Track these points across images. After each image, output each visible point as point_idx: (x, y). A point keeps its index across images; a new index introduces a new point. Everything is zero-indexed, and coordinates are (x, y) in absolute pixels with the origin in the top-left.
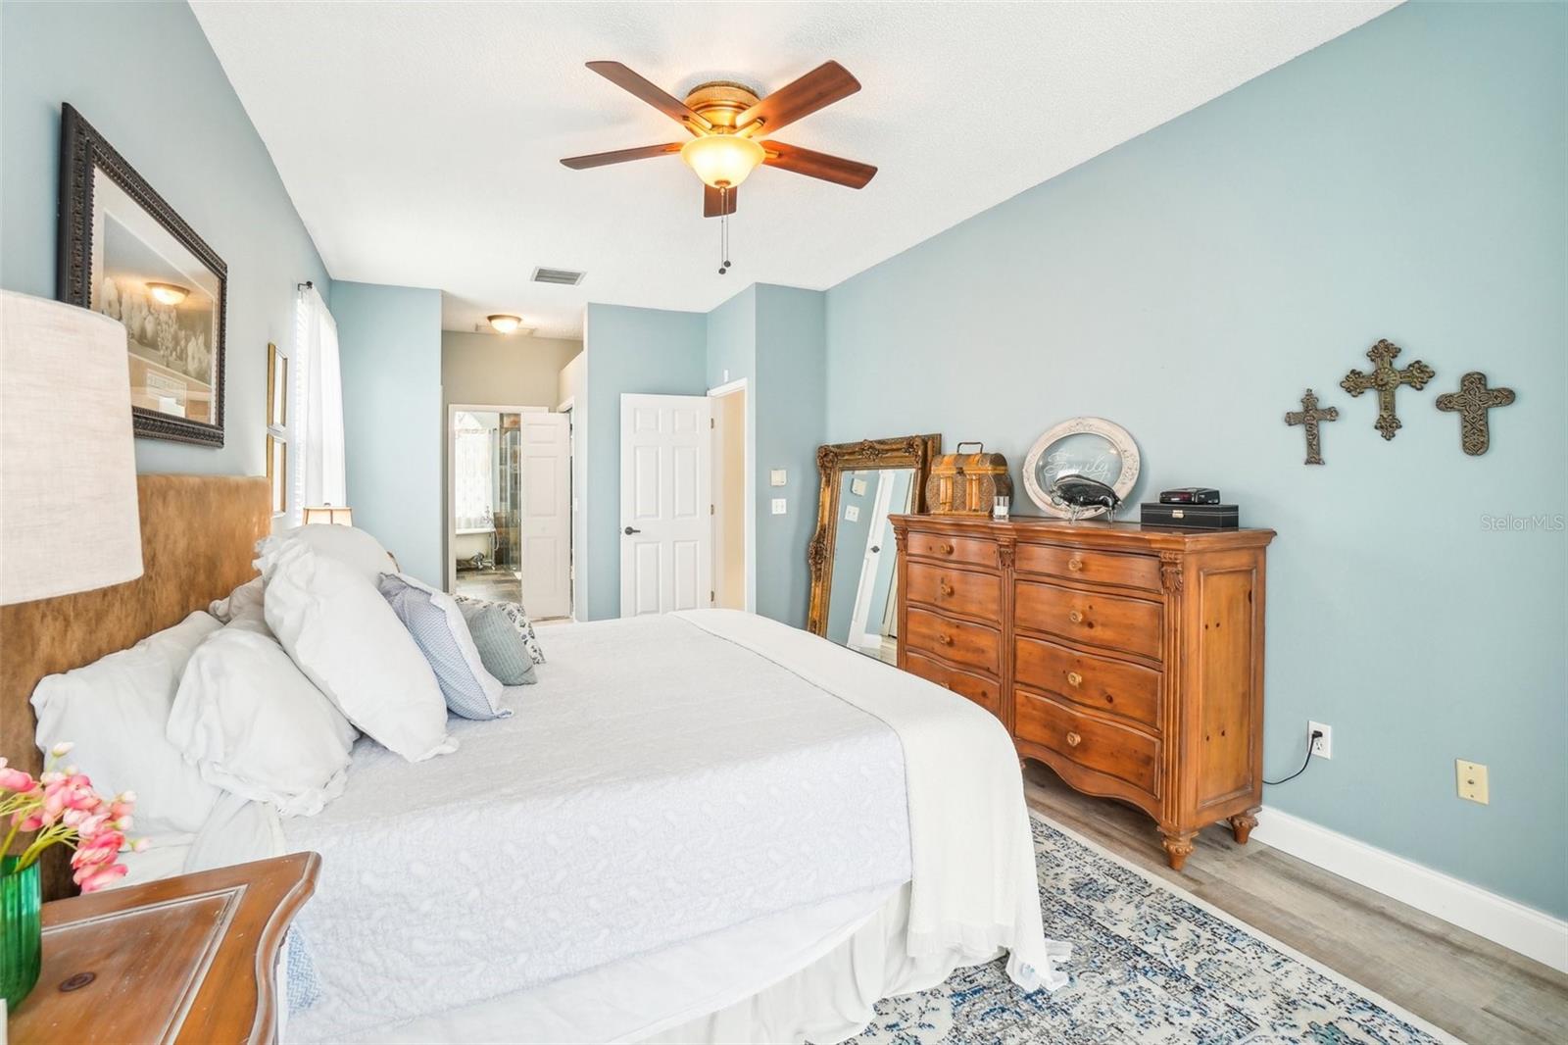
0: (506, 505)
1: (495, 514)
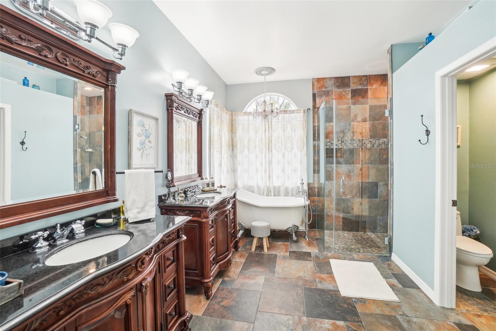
0: (319, 177)
1: (309, 184)
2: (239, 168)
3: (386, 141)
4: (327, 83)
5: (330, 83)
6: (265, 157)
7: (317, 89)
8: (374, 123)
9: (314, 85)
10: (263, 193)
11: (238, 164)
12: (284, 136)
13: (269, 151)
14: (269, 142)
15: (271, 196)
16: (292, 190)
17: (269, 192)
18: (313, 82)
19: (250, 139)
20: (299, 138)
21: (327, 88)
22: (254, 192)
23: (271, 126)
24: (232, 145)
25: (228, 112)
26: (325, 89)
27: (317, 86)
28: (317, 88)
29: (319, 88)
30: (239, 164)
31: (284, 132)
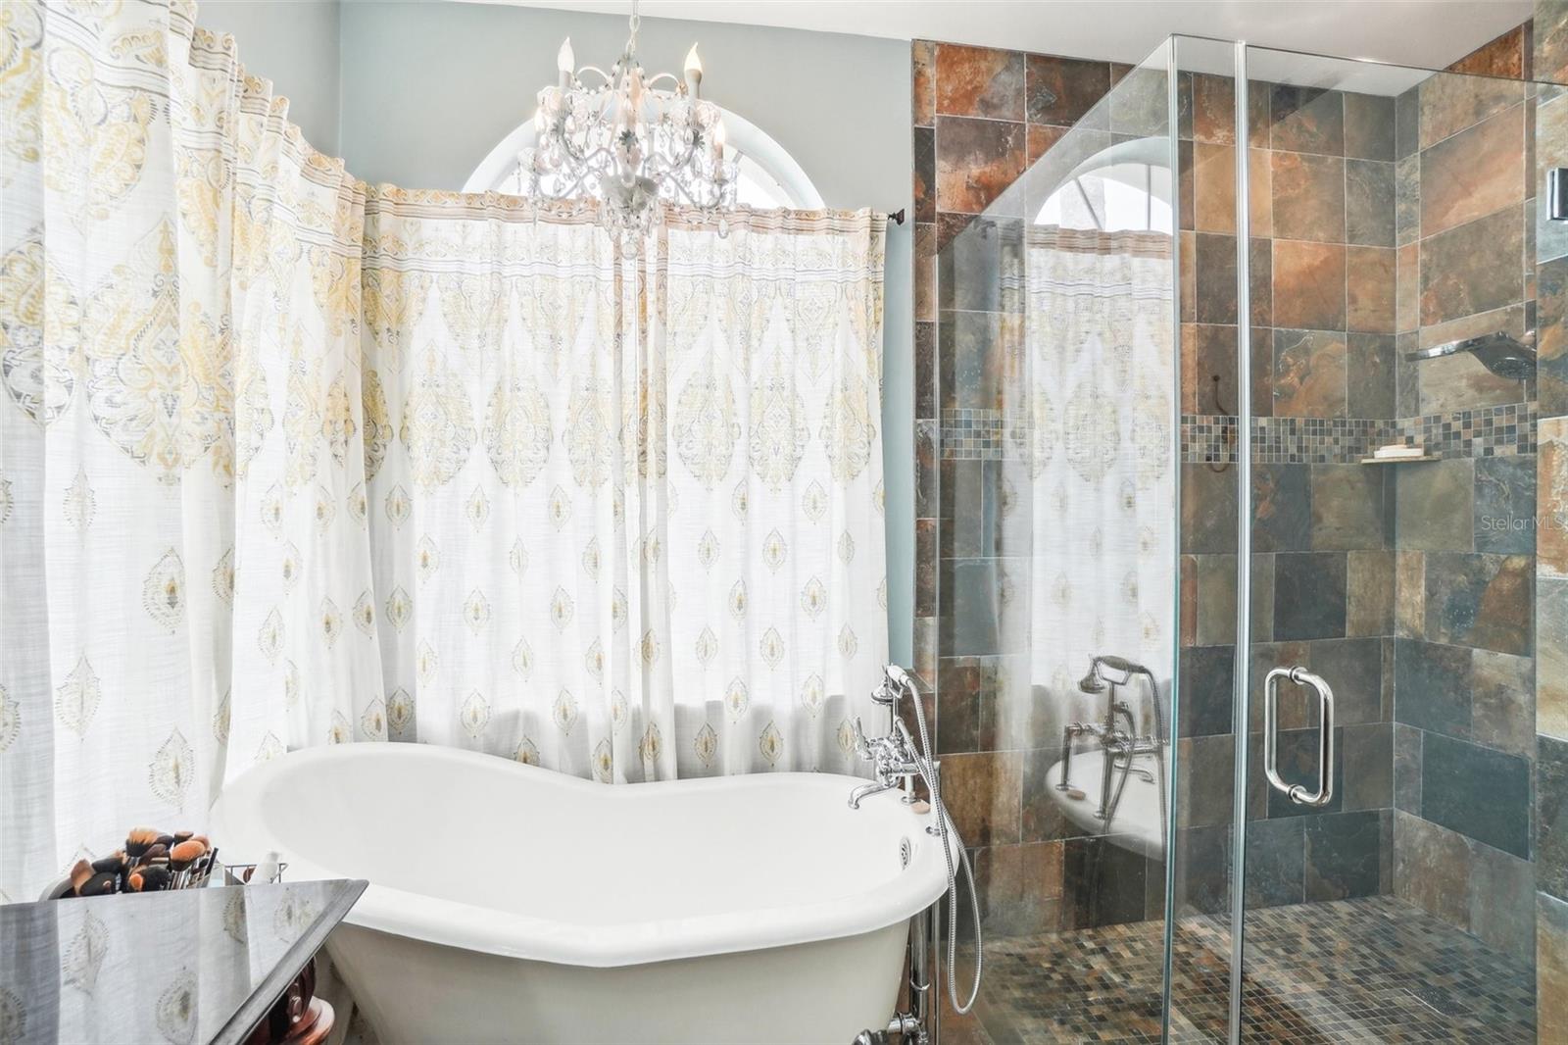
2: (426, 594)
3: (1270, 430)
4: (994, 79)
5: (1010, 83)
6: (618, 511)
7: (940, 104)
8: (1217, 330)
9: (922, 80)
10: (606, 765)
11: (420, 562)
12: (747, 373)
13: (643, 474)
14: (645, 409)
15: (658, 777)
16: (798, 726)
17: (648, 749)
18: (915, 63)
19: (507, 387)
20: (838, 396)
21: (995, 107)
22: (536, 763)
23: (662, 300)
24: (371, 422)
25: (326, 161)
26: (986, 113)
27: (939, 88)
28: (941, 98)
29: (953, 101)
30: (425, 565)
31: (748, 347)
